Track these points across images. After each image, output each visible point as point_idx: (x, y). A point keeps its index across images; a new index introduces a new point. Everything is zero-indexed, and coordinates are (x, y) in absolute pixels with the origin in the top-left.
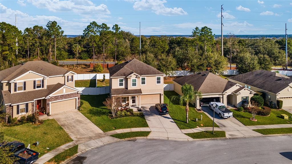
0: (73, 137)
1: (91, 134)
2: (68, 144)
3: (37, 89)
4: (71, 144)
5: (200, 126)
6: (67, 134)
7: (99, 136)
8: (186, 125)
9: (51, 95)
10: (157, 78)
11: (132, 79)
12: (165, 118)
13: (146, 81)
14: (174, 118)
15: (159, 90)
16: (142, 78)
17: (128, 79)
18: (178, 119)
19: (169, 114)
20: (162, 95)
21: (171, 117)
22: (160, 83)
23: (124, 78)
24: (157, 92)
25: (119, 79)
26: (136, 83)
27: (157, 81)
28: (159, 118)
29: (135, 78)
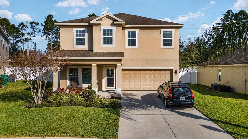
10: (164, 33)
11: (104, 29)
12: (184, 116)
13: (137, 39)
14: (218, 119)
15: (169, 61)
16: (129, 33)
17: (94, 27)
18: (232, 122)
19: (197, 109)
20: (175, 73)
21: (204, 115)
22: (170, 45)
23: (87, 28)
24: (164, 66)
25: (75, 29)
26: (113, 37)
27: (164, 40)
28: (164, 115)
29: (111, 26)
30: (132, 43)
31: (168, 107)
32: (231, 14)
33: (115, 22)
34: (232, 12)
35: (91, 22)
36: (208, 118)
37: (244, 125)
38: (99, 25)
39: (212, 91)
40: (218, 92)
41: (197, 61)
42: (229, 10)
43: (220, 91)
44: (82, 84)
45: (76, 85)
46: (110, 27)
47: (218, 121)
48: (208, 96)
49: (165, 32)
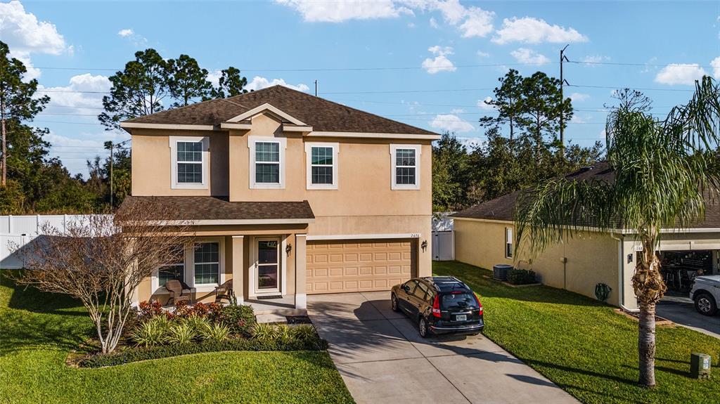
10: (398, 152)
11: (257, 143)
12: (469, 357)
13: (335, 166)
14: (534, 358)
15: (409, 219)
16: (315, 150)
17: (230, 137)
18: (560, 363)
19: (487, 337)
20: (423, 248)
21: (507, 350)
22: (412, 181)
23: (208, 138)
24: (397, 231)
25: (174, 141)
26: (280, 163)
27: (398, 171)
28: (429, 359)
29: (275, 136)
30: (322, 175)
31: (430, 337)
32: (517, 81)
33: (286, 128)
34: (519, 75)
35: (224, 126)
36: (516, 356)
37: (581, 367)
38: (243, 132)
39: (498, 284)
40: (509, 285)
41: (446, 196)
42: (514, 71)
43: (514, 284)
44: (195, 286)
45: (181, 287)
46: (272, 140)
47: (536, 362)
48: (495, 298)
49: (401, 150)
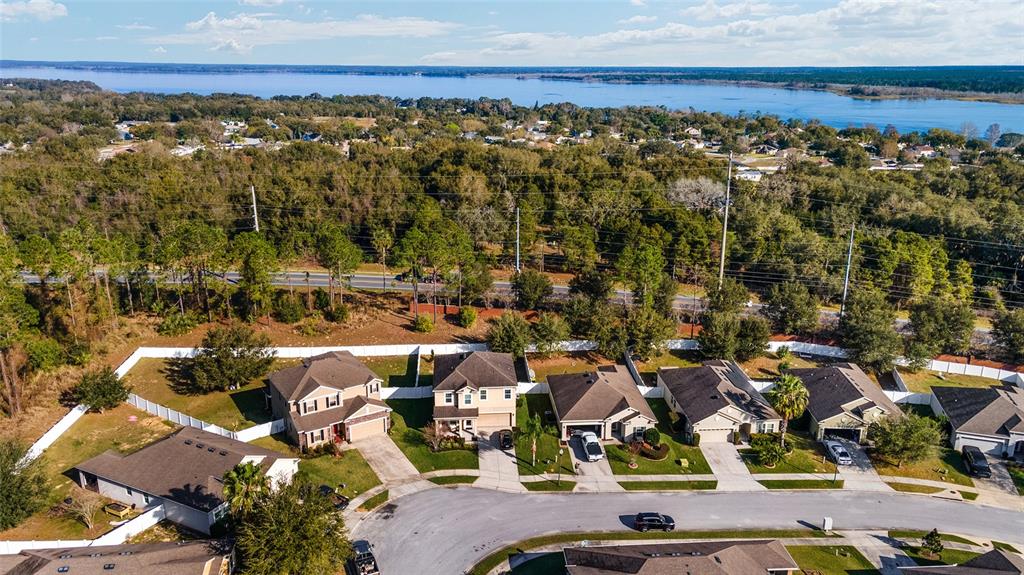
0: (382, 479)
1: (404, 476)
2: (377, 488)
3: (331, 408)
4: (380, 487)
5: (549, 472)
6: (375, 474)
7: (413, 479)
8: (531, 468)
9: (351, 418)
13: (487, 395)
20: (513, 415)
